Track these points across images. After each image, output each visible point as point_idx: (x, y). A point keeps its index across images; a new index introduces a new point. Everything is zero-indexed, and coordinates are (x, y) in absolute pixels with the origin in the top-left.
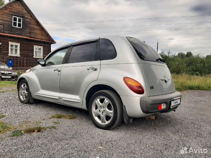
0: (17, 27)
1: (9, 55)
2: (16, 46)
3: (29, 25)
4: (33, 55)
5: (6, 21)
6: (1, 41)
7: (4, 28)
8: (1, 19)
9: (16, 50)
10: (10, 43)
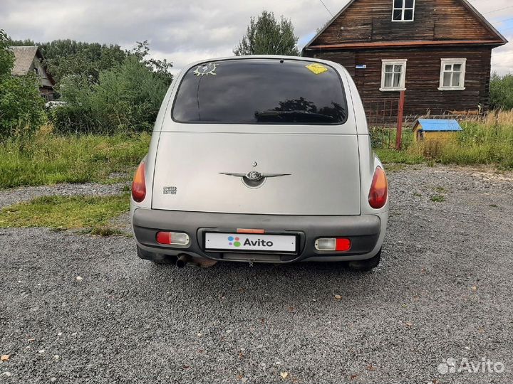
0: (403, 20)
1: (380, 89)
2: (398, 67)
3: (431, 8)
4: (438, 85)
5: (379, 12)
6: (365, 61)
7: (372, 30)
8: (369, 12)
9: (398, 76)
10: (385, 62)
